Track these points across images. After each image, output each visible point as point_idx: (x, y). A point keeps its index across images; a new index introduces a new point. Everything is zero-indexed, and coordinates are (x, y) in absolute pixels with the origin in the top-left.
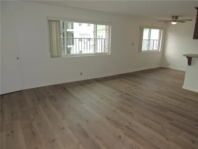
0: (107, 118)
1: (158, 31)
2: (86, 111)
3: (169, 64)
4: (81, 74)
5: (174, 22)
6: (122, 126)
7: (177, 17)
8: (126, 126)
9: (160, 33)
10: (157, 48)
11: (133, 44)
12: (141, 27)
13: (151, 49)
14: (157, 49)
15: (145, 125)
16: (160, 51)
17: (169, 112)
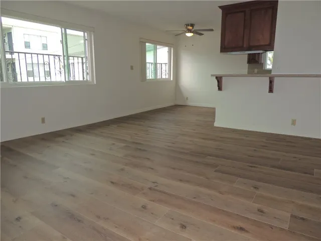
0: (112, 183)
1: (166, 49)
2: (65, 178)
3: (187, 98)
4: (43, 120)
5: (188, 32)
6: (143, 190)
7: (192, 25)
8: (150, 189)
9: (169, 52)
10: (167, 75)
11: (132, 68)
12: (142, 40)
13: (159, 77)
14: (167, 77)
15: (181, 180)
16: (172, 79)
17: (209, 157)
